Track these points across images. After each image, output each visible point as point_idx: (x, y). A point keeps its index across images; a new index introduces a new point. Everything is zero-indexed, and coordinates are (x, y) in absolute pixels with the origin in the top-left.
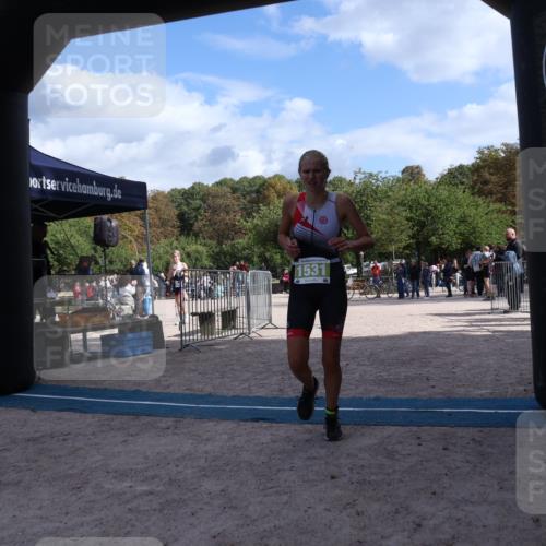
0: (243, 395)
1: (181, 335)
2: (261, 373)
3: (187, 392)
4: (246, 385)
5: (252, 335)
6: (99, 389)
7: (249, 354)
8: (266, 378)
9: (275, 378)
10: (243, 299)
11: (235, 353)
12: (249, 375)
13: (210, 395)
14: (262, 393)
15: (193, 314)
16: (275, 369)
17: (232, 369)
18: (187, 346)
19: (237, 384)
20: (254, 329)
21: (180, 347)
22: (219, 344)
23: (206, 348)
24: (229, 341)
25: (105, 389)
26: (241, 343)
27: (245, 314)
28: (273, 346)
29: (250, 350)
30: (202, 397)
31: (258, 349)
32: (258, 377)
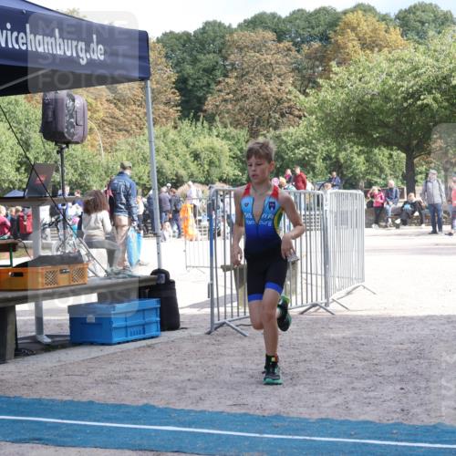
0: (336, 417)
3: (236, 410)
4: (339, 399)
5: (332, 307)
6: (79, 403)
7: (333, 342)
8: (369, 389)
9: (391, 388)
11: (307, 339)
12: (342, 380)
13: (277, 417)
14: (371, 415)
16: (387, 371)
17: (311, 371)
18: (222, 325)
19: (321, 396)
20: (334, 296)
25: (91, 403)
26: (316, 321)
28: (373, 328)
29: (332, 335)
30: (263, 419)
31: (348, 333)
32: (357, 384)
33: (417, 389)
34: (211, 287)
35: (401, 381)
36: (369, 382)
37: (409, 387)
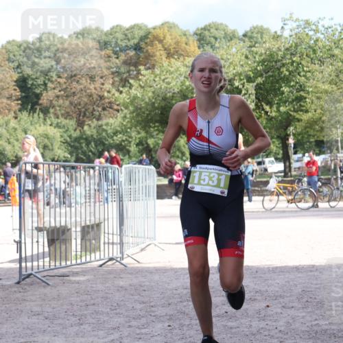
1: (20, 260)
2: (139, 317)
4: (116, 336)
7: (121, 289)
8: (143, 326)
9: (160, 325)
10: (113, 208)
11: (100, 287)
12: (121, 320)
15: (39, 229)
16: (160, 311)
17: (97, 313)
18: (29, 276)
20: (127, 252)
22: (77, 274)
23: (57, 280)
24: (93, 269)
26: (110, 272)
27: (116, 229)
28: (156, 277)
29: (122, 283)
31: (135, 281)
32: (134, 323)
33: (182, 325)
35: (170, 319)
36: (144, 321)
37: (176, 324)
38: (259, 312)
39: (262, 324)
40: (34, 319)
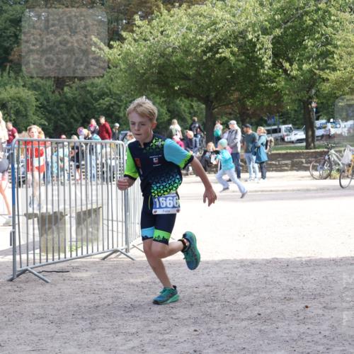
2: (159, 320)
4: (135, 342)
5: (133, 253)
8: (165, 331)
9: (184, 330)
11: (107, 284)
12: (139, 324)
16: (182, 313)
17: (109, 315)
18: (24, 272)
19: (119, 339)
21: (9, 273)
22: (77, 269)
23: (56, 276)
24: (94, 263)
26: (116, 267)
29: (132, 280)
32: (154, 327)
33: (210, 331)
34: (13, 234)
35: (195, 323)
36: (165, 324)
37: (202, 329)
38: (297, 314)
39: (303, 328)
40: (38, 323)
